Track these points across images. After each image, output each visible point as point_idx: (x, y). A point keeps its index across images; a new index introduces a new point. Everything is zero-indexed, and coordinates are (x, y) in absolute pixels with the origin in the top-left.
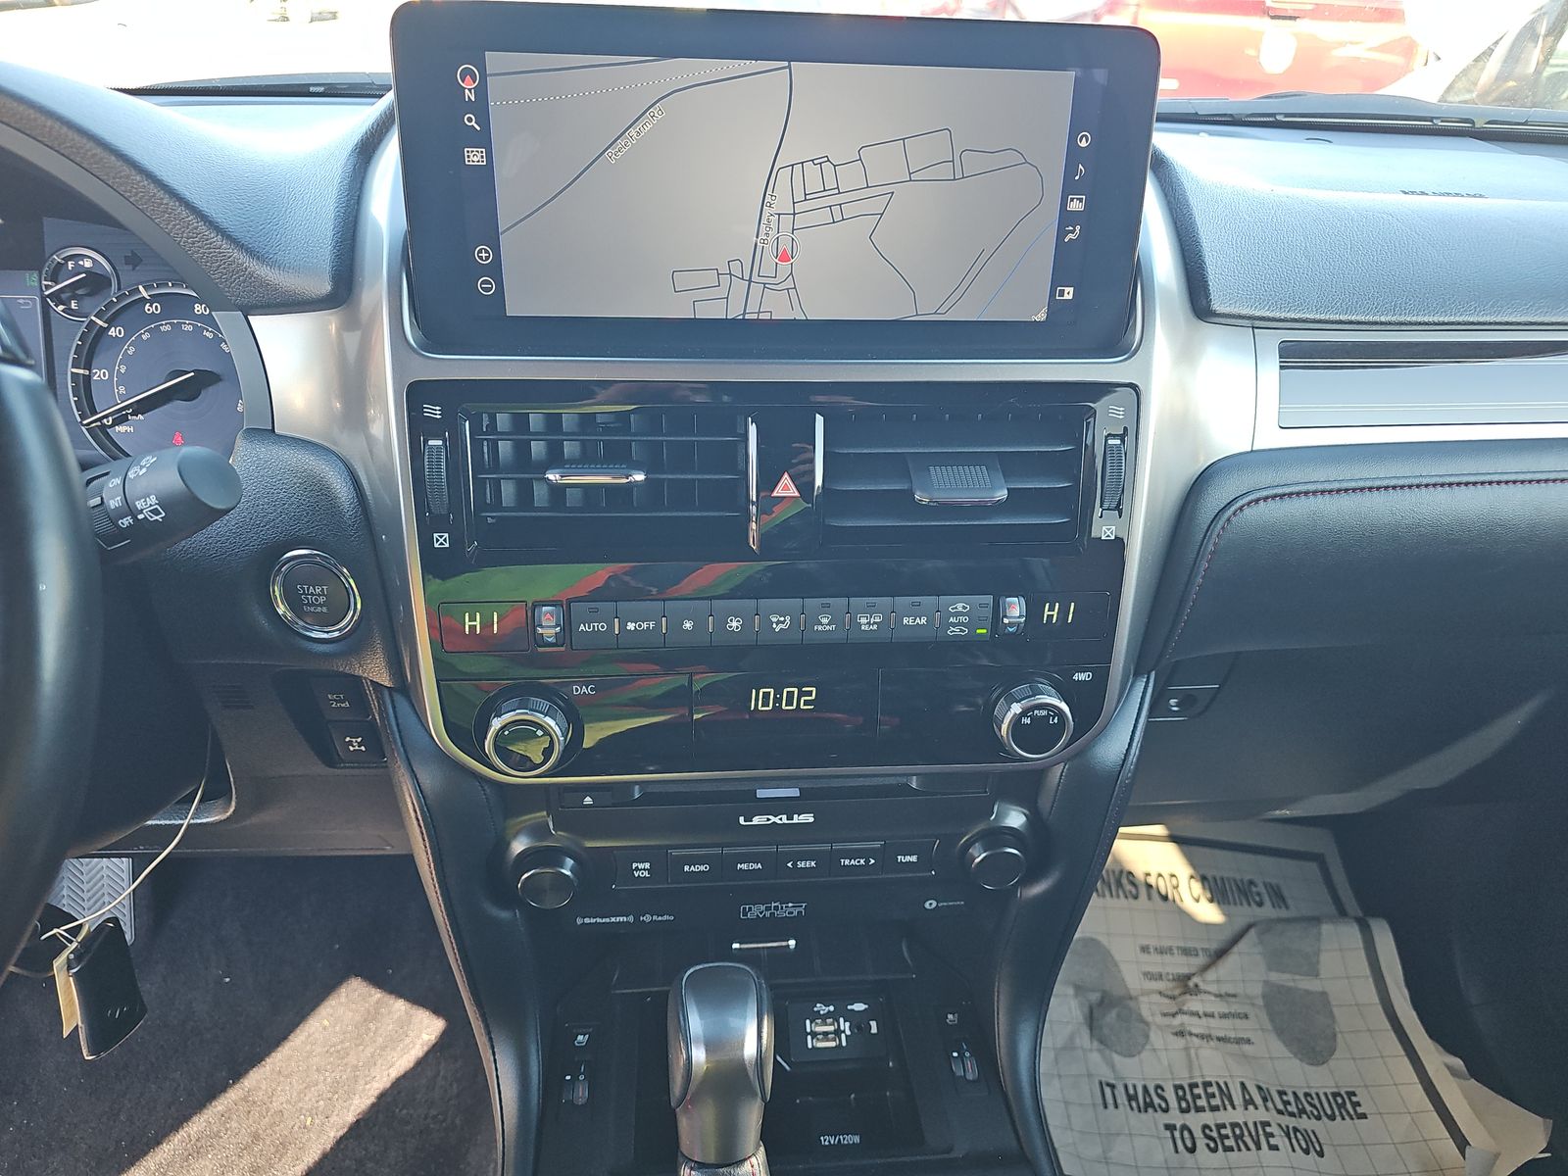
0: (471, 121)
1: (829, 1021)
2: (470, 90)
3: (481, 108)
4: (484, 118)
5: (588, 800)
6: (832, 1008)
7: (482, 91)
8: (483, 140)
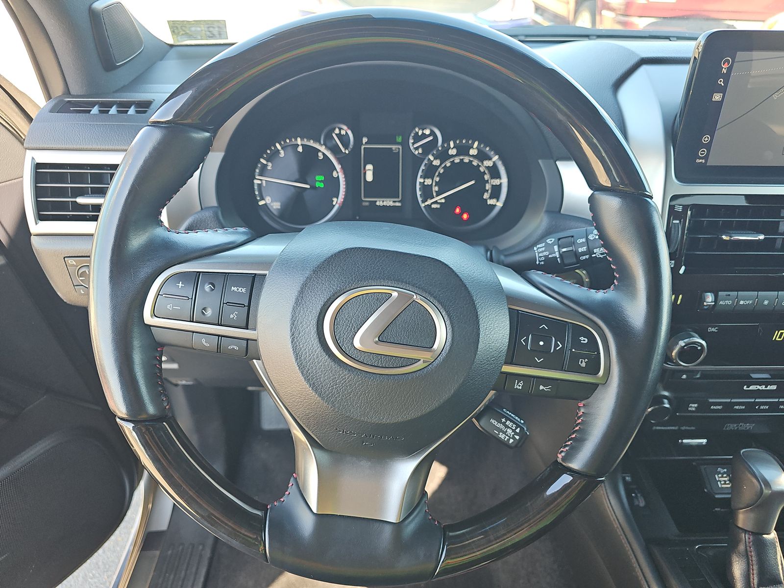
0: (721, 82)
1: (725, 475)
2: (725, 68)
3: (727, 77)
4: (726, 82)
5: (684, 377)
6: (725, 470)
7: (730, 69)
8: (723, 90)
